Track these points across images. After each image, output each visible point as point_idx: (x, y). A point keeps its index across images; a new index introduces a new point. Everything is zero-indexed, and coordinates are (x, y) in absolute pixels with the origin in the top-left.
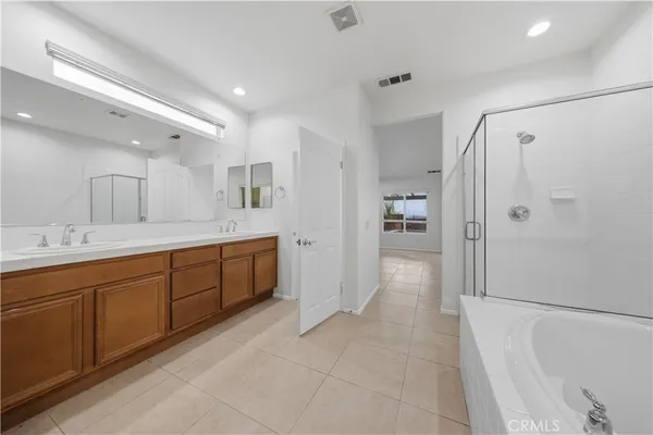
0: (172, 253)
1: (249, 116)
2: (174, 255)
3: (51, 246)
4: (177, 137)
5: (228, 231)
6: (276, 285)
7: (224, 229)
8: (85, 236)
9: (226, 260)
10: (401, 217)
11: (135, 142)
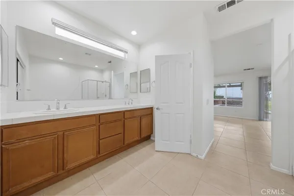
0: (100, 115)
1: (139, 46)
2: (101, 116)
3: (52, 110)
4: (110, 62)
5: (129, 104)
6: (152, 133)
7: (127, 103)
8: (65, 106)
9: (126, 119)
10: (222, 97)
11: (96, 66)
